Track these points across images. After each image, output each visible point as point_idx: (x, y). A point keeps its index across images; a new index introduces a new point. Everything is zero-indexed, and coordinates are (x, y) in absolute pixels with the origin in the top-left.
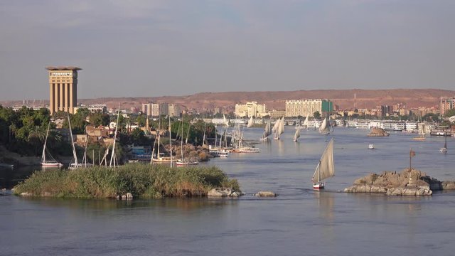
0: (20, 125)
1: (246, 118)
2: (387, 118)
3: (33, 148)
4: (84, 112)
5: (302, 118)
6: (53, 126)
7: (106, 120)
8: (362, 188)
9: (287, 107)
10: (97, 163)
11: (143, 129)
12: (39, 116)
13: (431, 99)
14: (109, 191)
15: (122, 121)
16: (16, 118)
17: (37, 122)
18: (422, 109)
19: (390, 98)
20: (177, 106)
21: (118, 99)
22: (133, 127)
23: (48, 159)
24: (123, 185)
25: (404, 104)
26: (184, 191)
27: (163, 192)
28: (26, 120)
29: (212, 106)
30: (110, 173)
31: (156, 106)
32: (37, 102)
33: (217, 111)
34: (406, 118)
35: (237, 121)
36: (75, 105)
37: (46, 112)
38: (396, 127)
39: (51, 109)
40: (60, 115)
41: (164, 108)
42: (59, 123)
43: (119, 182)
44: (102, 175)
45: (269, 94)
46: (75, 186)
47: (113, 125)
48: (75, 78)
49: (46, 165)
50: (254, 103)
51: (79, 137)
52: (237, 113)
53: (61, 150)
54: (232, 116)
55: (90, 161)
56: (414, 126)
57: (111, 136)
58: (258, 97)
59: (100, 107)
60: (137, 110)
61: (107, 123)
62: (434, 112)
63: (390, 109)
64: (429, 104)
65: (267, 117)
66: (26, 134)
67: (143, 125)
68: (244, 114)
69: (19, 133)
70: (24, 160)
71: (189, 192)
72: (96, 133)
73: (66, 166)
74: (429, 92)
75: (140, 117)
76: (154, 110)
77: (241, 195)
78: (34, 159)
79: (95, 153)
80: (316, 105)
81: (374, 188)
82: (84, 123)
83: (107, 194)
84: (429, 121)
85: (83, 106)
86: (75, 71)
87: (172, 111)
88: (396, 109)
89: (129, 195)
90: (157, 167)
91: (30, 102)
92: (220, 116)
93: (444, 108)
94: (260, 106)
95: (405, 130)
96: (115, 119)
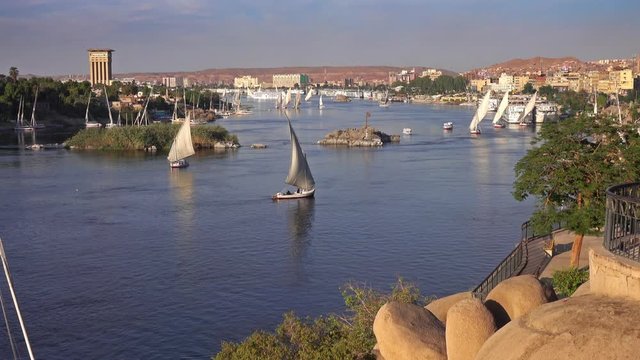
0: (67, 94)
1: (243, 88)
2: (349, 88)
3: (78, 111)
4: (119, 84)
6: (94, 95)
7: (134, 90)
8: (330, 141)
9: (274, 80)
10: (130, 123)
11: (164, 97)
12: (82, 87)
13: (382, 73)
14: (138, 144)
15: (147, 91)
16: (64, 89)
17: (81, 92)
18: (376, 81)
19: (351, 73)
20: (190, 79)
21: (144, 74)
22: (156, 96)
23: (90, 120)
24: (149, 139)
25: (362, 77)
26: (196, 144)
28: (72, 90)
29: (217, 79)
30: (139, 130)
31: (173, 80)
32: (80, 77)
33: (220, 83)
34: (363, 88)
35: (236, 91)
36: (110, 78)
37: (87, 84)
38: (356, 95)
39: (91, 81)
40: (99, 86)
41: (180, 81)
42: (98, 92)
43: (146, 138)
44: (133, 133)
45: (260, 70)
46: (111, 141)
47: (140, 94)
48: (110, 58)
49: (90, 125)
50: (249, 77)
51: (114, 103)
52: (236, 84)
53: (100, 113)
54: (232, 87)
55: (123, 122)
56: (369, 94)
57: (139, 103)
58: (252, 73)
59: (130, 80)
60: (159, 83)
61: (135, 93)
62: (385, 83)
63: (351, 81)
64: (380, 78)
66: (73, 101)
67: (164, 94)
68: (241, 86)
69: (67, 100)
70: (71, 121)
71: (200, 144)
72: (127, 100)
73: (104, 126)
74: (380, 68)
75: (160, 88)
76: (172, 83)
77: (240, 146)
78: (79, 120)
79: (127, 117)
80: (296, 78)
81: (340, 141)
82: (118, 92)
83: (137, 147)
84: (381, 90)
85: (117, 79)
86: (110, 52)
87: (186, 83)
88: (355, 81)
89: (154, 147)
91: (75, 76)
92: (222, 87)
93: (392, 80)
94: (253, 79)
95: (363, 97)
96: (142, 89)
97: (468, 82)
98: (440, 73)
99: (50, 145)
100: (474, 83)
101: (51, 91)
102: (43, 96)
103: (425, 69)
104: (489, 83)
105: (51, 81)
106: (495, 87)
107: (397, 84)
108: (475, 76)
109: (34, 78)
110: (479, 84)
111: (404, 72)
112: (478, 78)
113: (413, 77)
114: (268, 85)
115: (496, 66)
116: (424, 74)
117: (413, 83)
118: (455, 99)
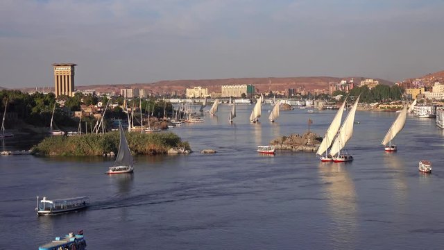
0: (34, 105)
1: (194, 98)
2: (292, 97)
3: (43, 120)
4: (80, 95)
5: (233, 98)
6: (58, 105)
7: (95, 101)
8: (276, 146)
9: (223, 90)
10: (89, 131)
11: (121, 107)
12: (48, 98)
13: (323, 83)
14: (97, 150)
15: (106, 101)
16: (31, 100)
17: (46, 103)
18: (317, 91)
19: (294, 83)
20: (145, 90)
21: (102, 86)
22: (115, 105)
23: (54, 129)
24: (108, 146)
25: (304, 87)
26: (151, 150)
27: (136, 151)
28: (38, 101)
29: (170, 90)
30: (98, 138)
31: (130, 91)
32: (46, 89)
33: (173, 93)
34: (305, 97)
35: (187, 100)
36: (73, 90)
37: (52, 96)
38: (298, 103)
39: (56, 93)
40: (63, 97)
41: (136, 92)
42: (62, 103)
43: (105, 145)
44: (93, 140)
45: (210, 81)
46: (73, 148)
47: (100, 104)
48: (72, 72)
49: (55, 133)
50: (199, 88)
51: (77, 113)
52: (188, 95)
53: (65, 121)
54: (184, 97)
55: (83, 131)
56: (311, 103)
57: (99, 112)
58: (203, 84)
59: (90, 92)
60: (117, 94)
61: (96, 103)
62: (325, 93)
63: (294, 91)
64: (321, 87)
65: (209, 98)
66: (39, 111)
67: (121, 104)
68: (192, 96)
69: (34, 110)
70: (37, 130)
71: (154, 151)
72: (89, 110)
73: (66, 134)
74: (322, 79)
75: (119, 99)
76: (129, 93)
77: (191, 152)
78: (45, 129)
79: (87, 125)
80: (243, 88)
81: (284, 146)
82: (80, 103)
83: (96, 153)
84: (322, 99)
85: (79, 91)
86: (73, 66)
87: (142, 94)
88: (298, 91)
89: (112, 153)
90: (132, 133)
91: (41, 89)
92: (175, 97)
93: (332, 89)
94: (204, 90)
95: (305, 105)
96: (101, 100)
97: (403, 91)
98: (377, 82)
99: (18, 152)
100: (409, 91)
101: (18, 102)
102: (12, 107)
103: (363, 79)
104: (423, 92)
105: (20, 93)
106: (428, 95)
107: (337, 93)
108: (410, 85)
109: (5, 91)
110: (414, 92)
111: (343, 82)
112: (413, 87)
113: (351, 87)
114: (218, 95)
115: (430, 75)
116: (362, 84)
117: (352, 92)
118: (391, 106)
